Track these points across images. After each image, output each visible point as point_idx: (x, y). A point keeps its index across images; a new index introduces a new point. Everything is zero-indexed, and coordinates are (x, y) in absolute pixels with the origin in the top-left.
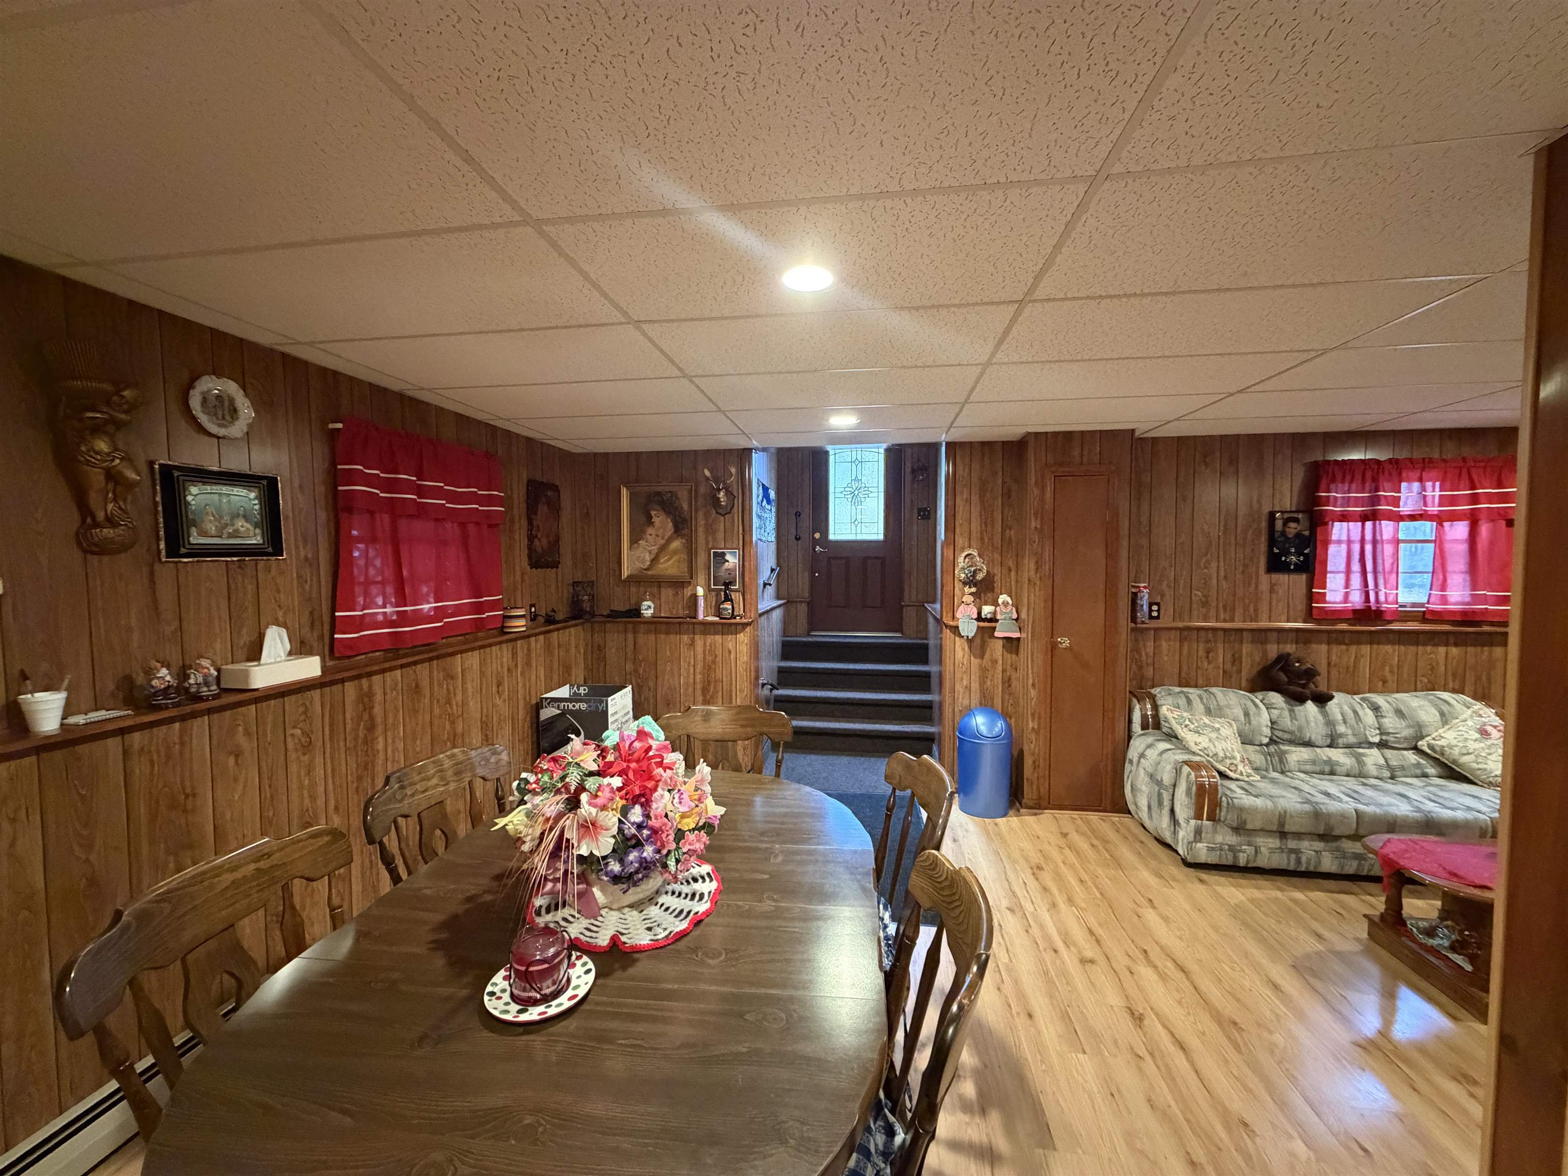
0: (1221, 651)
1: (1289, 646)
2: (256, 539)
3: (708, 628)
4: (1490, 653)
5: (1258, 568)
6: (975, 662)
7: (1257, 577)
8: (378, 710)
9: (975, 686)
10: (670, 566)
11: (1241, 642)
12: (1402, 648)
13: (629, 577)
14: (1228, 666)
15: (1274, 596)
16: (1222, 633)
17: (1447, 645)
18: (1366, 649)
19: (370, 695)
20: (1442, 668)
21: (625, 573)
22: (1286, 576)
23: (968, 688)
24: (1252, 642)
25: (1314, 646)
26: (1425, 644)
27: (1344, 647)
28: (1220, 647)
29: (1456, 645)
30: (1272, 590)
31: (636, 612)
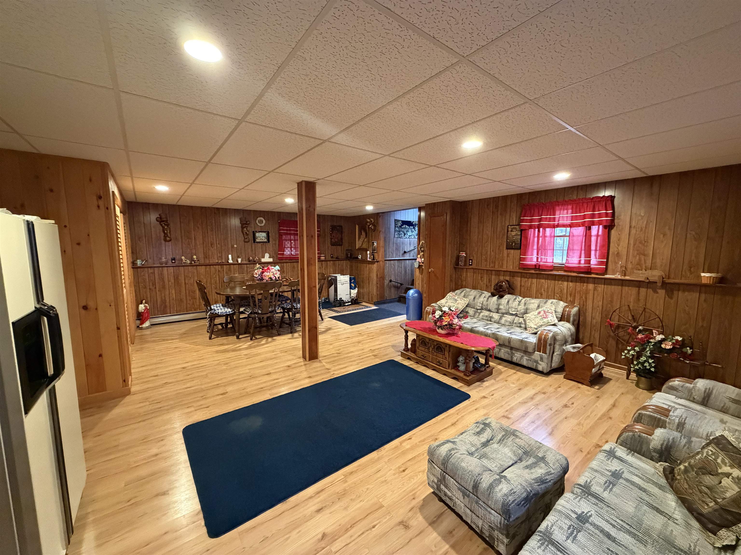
0: (485, 278)
1: (507, 277)
2: (266, 240)
3: (369, 263)
4: (587, 286)
5: (503, 248)
6: (420, 276)
7: (503, 250)
8: (285, 269)
9: (420, 283)
10: (364, 246)
11: (492, 275)
12: (549, 281)
13: (358, 248)
14: (488, 283)
15: (508, 258)
16: (486, 271)
17: (568, 281)
18: (535, 281)
19: (283, 266)
20: (565, 291)
21: (357, 248)
22: (513, 251)
23: (419, 284)
24: (495, 275)
25: (516, 278)
26: (559, 280)
27: (526, 279)
28: (485, 276)
29: (572, 282)
30: (508, 256)
31: (357, 258)
